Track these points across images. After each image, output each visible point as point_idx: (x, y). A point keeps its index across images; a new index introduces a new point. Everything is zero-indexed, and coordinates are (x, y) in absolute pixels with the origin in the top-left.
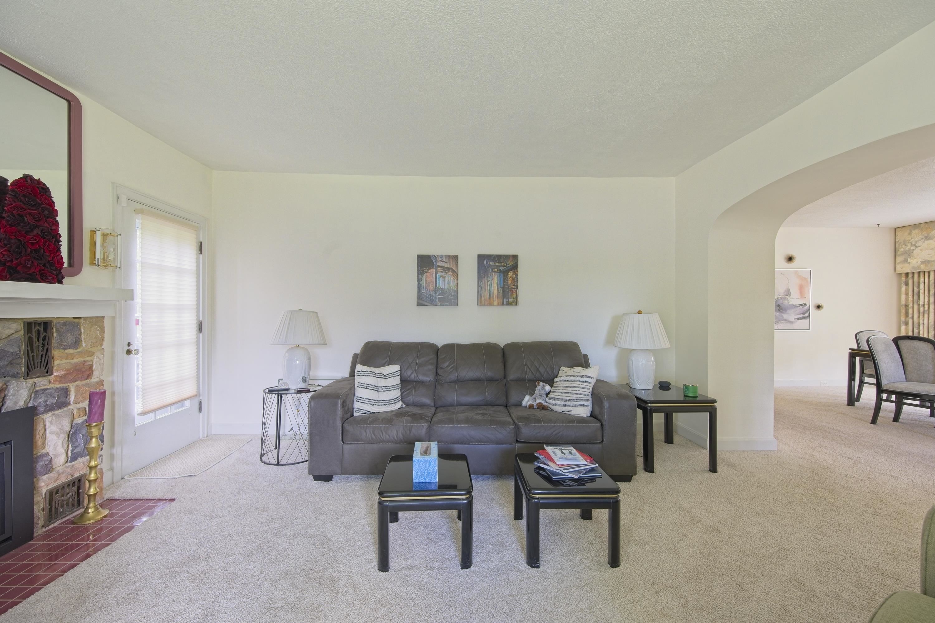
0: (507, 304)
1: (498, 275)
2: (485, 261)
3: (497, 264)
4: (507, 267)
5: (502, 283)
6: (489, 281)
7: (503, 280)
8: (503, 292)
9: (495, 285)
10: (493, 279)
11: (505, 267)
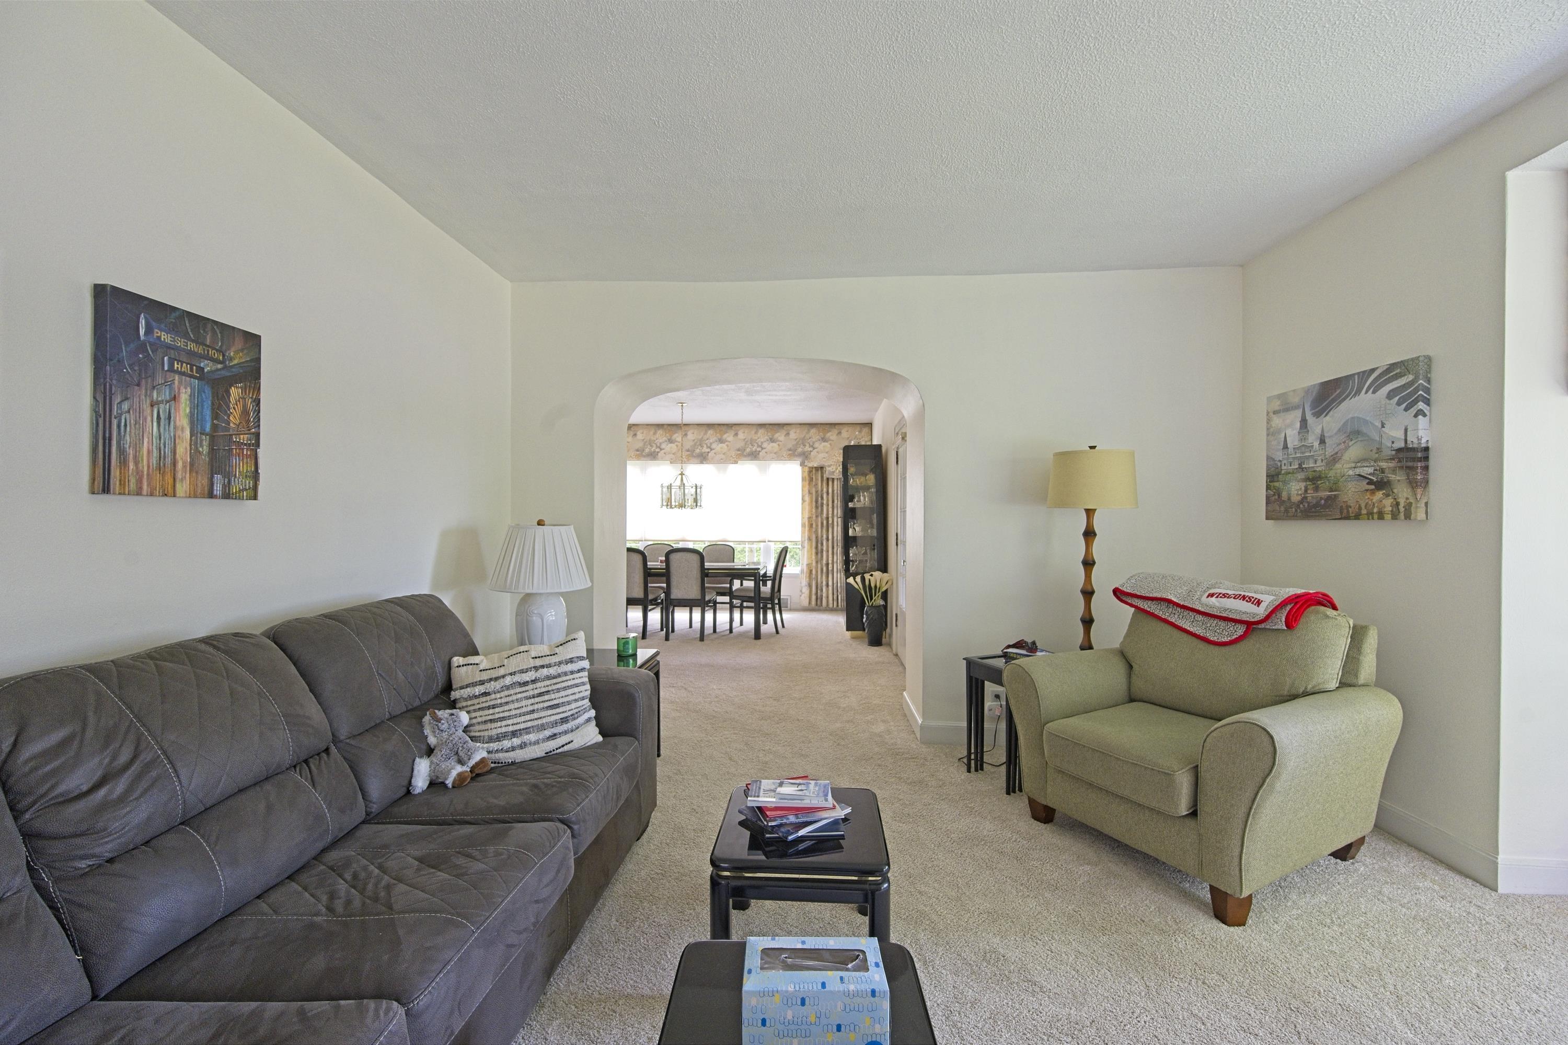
0: (227, 496)
1: (193, 389)
2: (143, 323)
3: (192, 346)
4: (225, 368)
5: (208, 418)
6: (158, 403)
7: (213, 409)
8: (212, 451)
9: (182, 420)
10: (174, 398)
11: (220, 366)
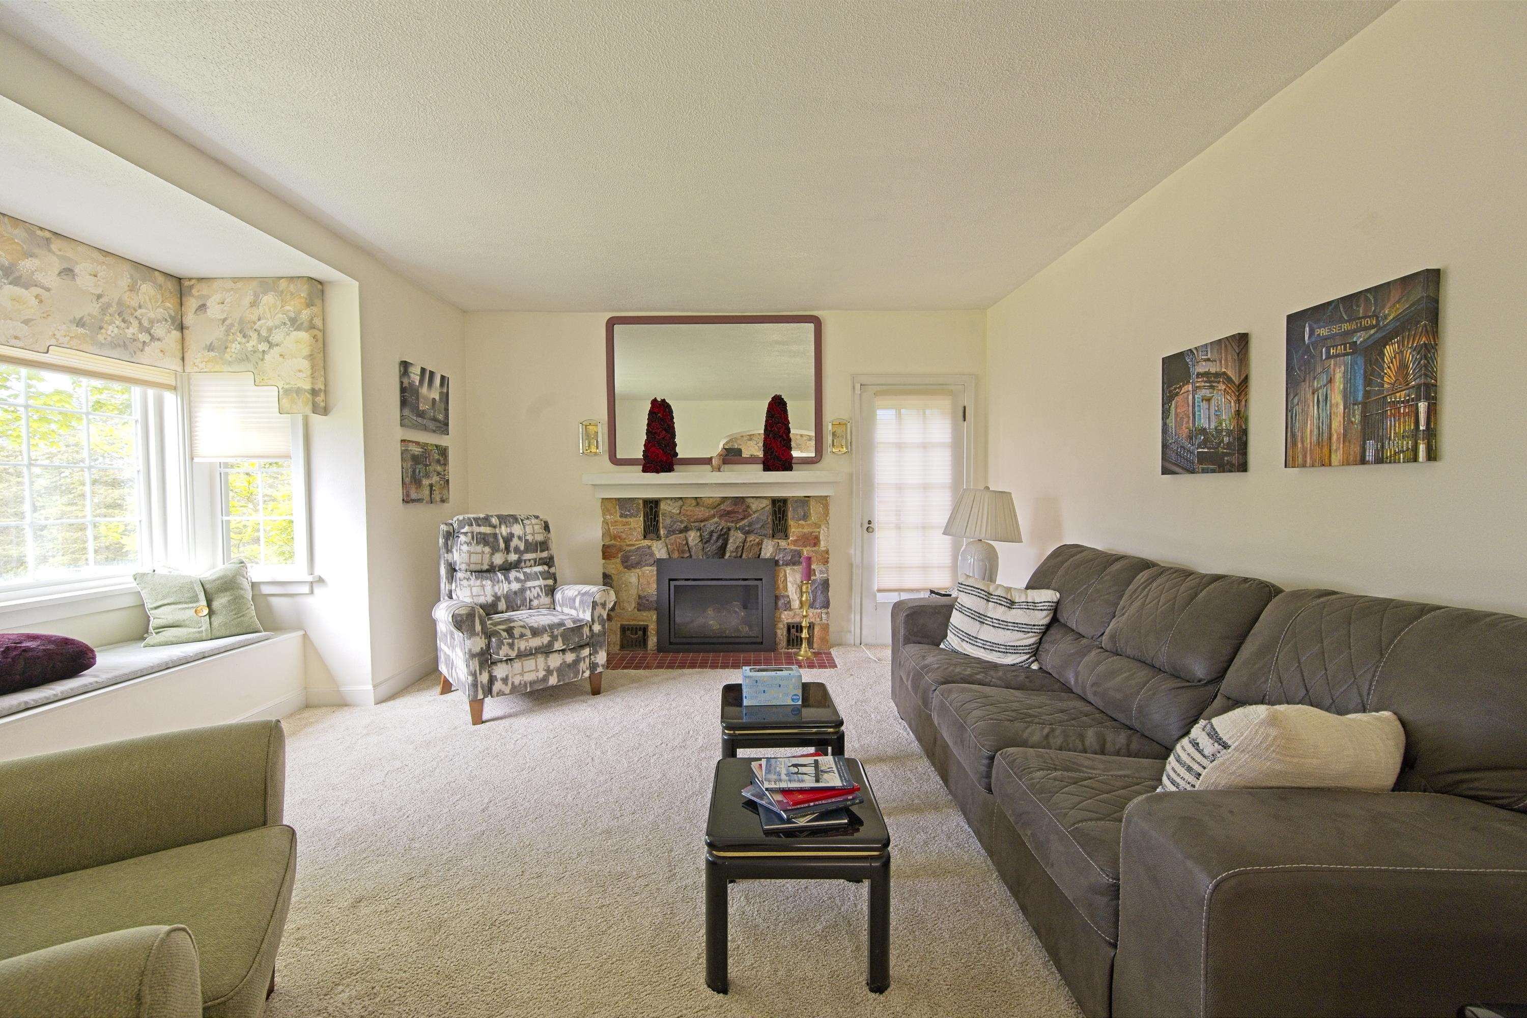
0: (1379, 460)
1: (1346, 365)
2: (1307, 329)
3: (1346, 327)
4: (1380, 329)
5: (1361, 388)
6: (1318, 390)
7: (1365, 377)
8: (1364, 417)
9: (1337, 398)
10: (1330, 381)
11: (1372, 332)
